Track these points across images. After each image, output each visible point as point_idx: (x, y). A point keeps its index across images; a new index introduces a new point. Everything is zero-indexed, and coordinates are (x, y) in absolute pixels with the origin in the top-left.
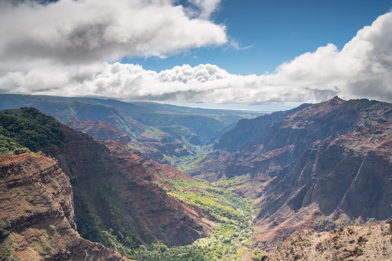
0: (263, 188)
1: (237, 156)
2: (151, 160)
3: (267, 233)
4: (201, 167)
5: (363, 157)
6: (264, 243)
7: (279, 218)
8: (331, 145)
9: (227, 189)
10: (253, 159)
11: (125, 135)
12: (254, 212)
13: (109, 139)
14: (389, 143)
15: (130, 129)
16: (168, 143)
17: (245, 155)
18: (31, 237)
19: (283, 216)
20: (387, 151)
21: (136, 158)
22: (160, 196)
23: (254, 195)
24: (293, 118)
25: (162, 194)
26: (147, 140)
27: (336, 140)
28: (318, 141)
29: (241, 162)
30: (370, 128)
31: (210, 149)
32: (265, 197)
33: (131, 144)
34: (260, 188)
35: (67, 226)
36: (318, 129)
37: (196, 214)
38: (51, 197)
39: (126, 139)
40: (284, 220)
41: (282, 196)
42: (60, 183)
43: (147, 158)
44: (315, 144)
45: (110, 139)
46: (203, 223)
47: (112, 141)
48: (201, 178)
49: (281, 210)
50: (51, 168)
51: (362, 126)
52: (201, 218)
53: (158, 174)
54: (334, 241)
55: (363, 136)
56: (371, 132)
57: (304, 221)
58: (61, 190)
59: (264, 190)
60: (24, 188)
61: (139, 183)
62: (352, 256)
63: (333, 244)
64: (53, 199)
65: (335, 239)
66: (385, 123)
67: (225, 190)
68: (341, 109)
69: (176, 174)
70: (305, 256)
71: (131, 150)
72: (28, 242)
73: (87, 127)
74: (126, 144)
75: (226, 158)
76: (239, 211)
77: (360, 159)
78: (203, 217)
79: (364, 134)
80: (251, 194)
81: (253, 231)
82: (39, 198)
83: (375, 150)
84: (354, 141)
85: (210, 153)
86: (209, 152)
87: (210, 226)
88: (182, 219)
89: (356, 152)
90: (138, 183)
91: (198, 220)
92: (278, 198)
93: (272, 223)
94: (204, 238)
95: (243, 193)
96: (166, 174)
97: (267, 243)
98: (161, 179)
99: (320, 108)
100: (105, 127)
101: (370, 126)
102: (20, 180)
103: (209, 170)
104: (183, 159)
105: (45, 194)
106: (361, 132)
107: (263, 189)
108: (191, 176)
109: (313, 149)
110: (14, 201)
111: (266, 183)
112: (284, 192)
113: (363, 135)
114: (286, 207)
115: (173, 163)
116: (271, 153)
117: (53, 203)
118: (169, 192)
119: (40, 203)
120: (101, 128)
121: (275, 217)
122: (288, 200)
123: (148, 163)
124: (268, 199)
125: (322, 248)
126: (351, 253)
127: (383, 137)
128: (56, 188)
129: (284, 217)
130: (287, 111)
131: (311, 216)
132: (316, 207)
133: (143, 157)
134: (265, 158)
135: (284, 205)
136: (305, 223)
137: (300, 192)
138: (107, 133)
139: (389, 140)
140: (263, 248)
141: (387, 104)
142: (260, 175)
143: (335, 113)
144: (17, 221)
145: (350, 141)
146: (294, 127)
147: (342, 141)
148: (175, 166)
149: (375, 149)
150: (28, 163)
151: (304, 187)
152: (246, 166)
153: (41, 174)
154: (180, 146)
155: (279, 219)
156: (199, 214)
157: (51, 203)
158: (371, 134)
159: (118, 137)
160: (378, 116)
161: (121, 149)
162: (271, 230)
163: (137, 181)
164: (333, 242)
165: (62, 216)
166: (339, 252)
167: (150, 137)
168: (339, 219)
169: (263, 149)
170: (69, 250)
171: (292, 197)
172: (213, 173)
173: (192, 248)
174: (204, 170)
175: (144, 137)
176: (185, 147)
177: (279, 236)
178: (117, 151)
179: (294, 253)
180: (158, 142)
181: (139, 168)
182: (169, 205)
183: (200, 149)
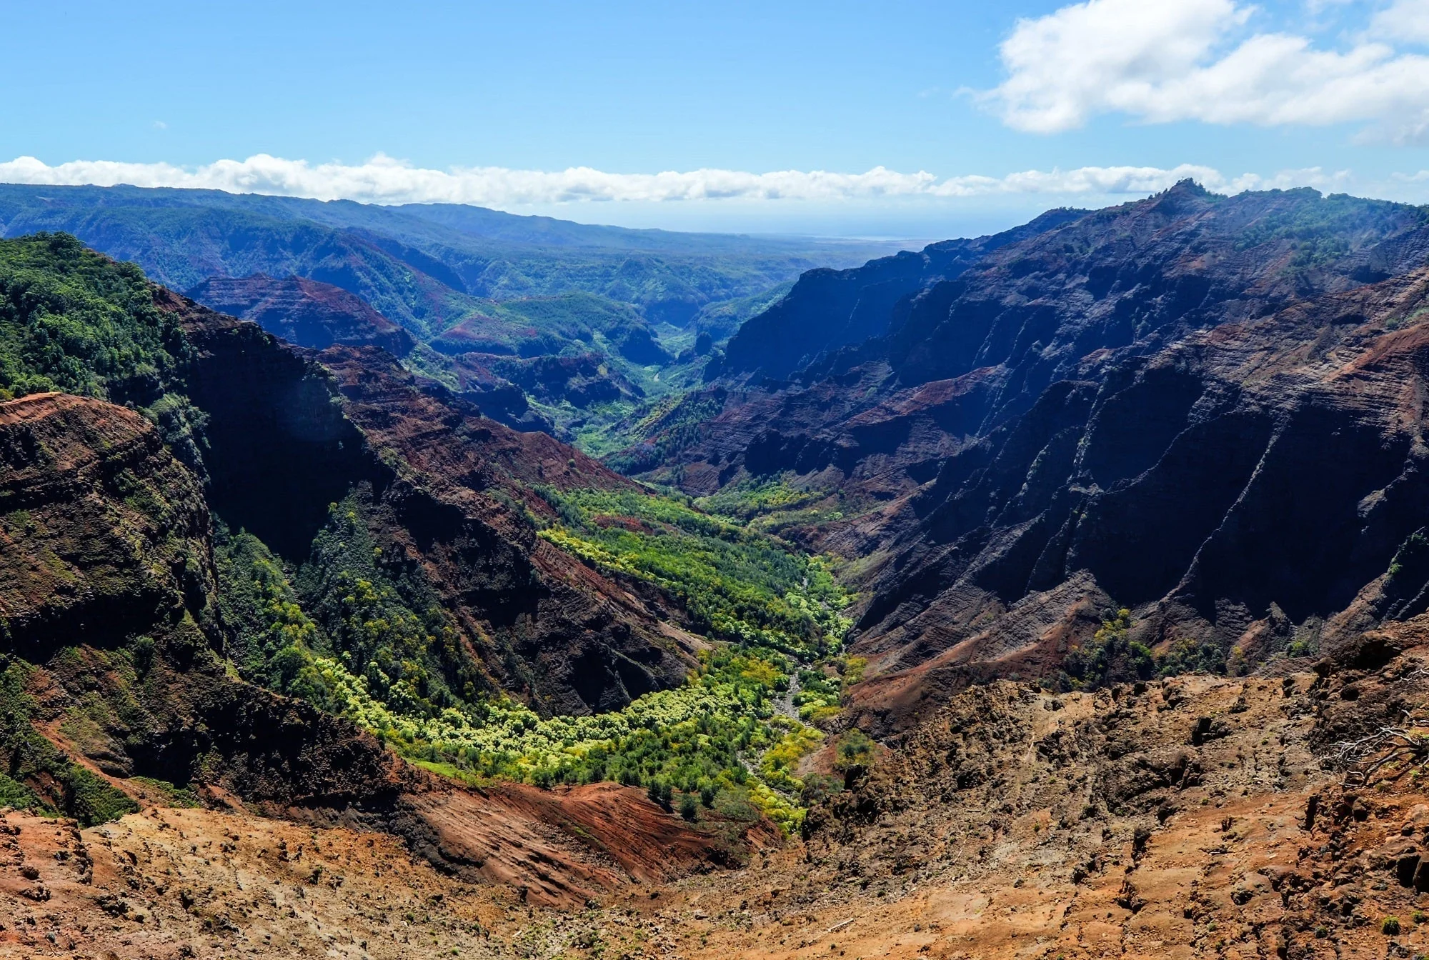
0: (884, 521)
1: (789, 405)
2: (482, 417)
3: (895, 683)
4: (658, 441)
5: (1277, 416)
6: (882, 715)
7: (937, 628)
8: (1152, 366)
9: (752, 523)
10: (849, 416)
11: (392, 329)
12: (850, 605)
13: (338, 342)
14: (1388, 362)
15: (411, 307)
16: (544, 358)
17: (818, 402)
18: (78, 676)
19: (954, 623)
20: (1378, 393)
21: (431, 408)
22: (514, 543)
23: (848, 544)
24: (1009, 266)
25: (521, 535)
26: (471, 345)
27: (1175, 347)
28: (1103, 353)
29: (804, 425)
30: (1314, 303)
31: (694, 379)
32: (890, 554)
33: (415, 362)
34: (872, 520)
35: (195, 641)
36: (1105, 307)
37: (640, 605)
38: (138, 543)
39: (395, 342)
40: (959, 637)
41: (952, 553)
42: (168, 496)
43: (472, 409)
44: (1089, 362)
45: (341, 342)
46: (664, 637)
47: (348, 349)
48: (661, 483)
49: (948, 603)
50: (136, 445)
51: (1286, 296)
52: (657, 622)
53: (509, 464)
54: (1105, 727)
55: (1284, 335)
56: (1321, 316)
57: (1033, 646)
58: (170, 517)
59: (888, 528)
60: (48, 513)
61: (442, 497)
62: (1167, 785)
63: (1103, 737)
64: (147, 551)
65: (1109, 722)
66: (1380, 284)
67: (744, 525)
68: (1204, 231)
69: (572, 465)
70: (997, 777)
71: (412, 380)
72: (70, 690)
73: (259, 301)
74: (394, 361)
75: (752, 410)
76: (793, 602)
77: (1264, 421)
78: (665, 617)
79: (1292, 324)
80: (839, 543)
81: (843, 674)
82: (99, 545)
83: (1330, 388)
84: (1247, 352)
85: (693, 393)
86: (689, 390)
87: (690, 651)
88: (589, 624)
89: (1253, 396)
90: (438, 495)
91: (646, 628)
92: (938, 558)
93: (912, 645)
94: (666, 691)
95: (808, 537)
96: (537, 465)
97: (892, 715)
98: (518, 482)
99: (1115, 225)
100: (324, 299)
101: (1318, 296)
102: (34, 484)
103: (687, 452)
104: (595, 413)
105: (117, 531)
106: (1276, 319)
107: (883, 525)
108: (626, 473)
109: (1081, 382)
110: (15, 555)
111: (894, 502)
112: (961, 539)
113: (1285, 331)
114: (966, 593)
115: (560, 427)
116: (917, 394)
117: (144, 562)
118: (545, 529)
119: (104, 562)
120: (309, 305)
121: (924, 627)
122: (975, 565)
123: (471, 426)
124: (901, 560)
125: (1060, 750)
126: (1161, 776)
127: (1366, 336)
128: (154, 512)
129: (956, 629)
130: (987, 237)
131: (1060, 626)
132: (1081, 595)
133: (455, 406)
134: (893, 413)
135: (961, 582)
136: (1038, 651)
137: (1021, 541)
138: (330, 321)
139: (1389, 350)
140: (877, 732)
141: (1394, 209)
142: (873, 476)
143: (1176, 245)
144: (31, 620)
145: (1230, 351)
146: (1010, 299)
147: (1199, 352)
148: (569, 438)
149: (1329, 384)
150: (57, 426)
151: (1037, 519)
152: (823, 439)
153: (101, 466)
154: (587, 367)
155: (940, 632)
156: (651, 606)
157: (139, 562)
158: (1317, 327)
159: (369, 337)
160: (1352, 256)
161: (377, 380)
162: (907, 671)
163: (433, 488)
164: (1103, 732)
165: (176, 606)
166: (1120, 770)
167: (482, 335)
168: (1167, 643)
169: (889, 382)
170: (202, 721)
171: (991, 554)
172: (703, 463)
173: (622, 723)
174: (672, 453)
175: (460, 336)
176: (602, 370)
177: (939, 692)
178: (363, 383)
179: (959, 763)
180: (508, 351)
181: (440, 444)
182: (546, 575)
183: (656, 379)
